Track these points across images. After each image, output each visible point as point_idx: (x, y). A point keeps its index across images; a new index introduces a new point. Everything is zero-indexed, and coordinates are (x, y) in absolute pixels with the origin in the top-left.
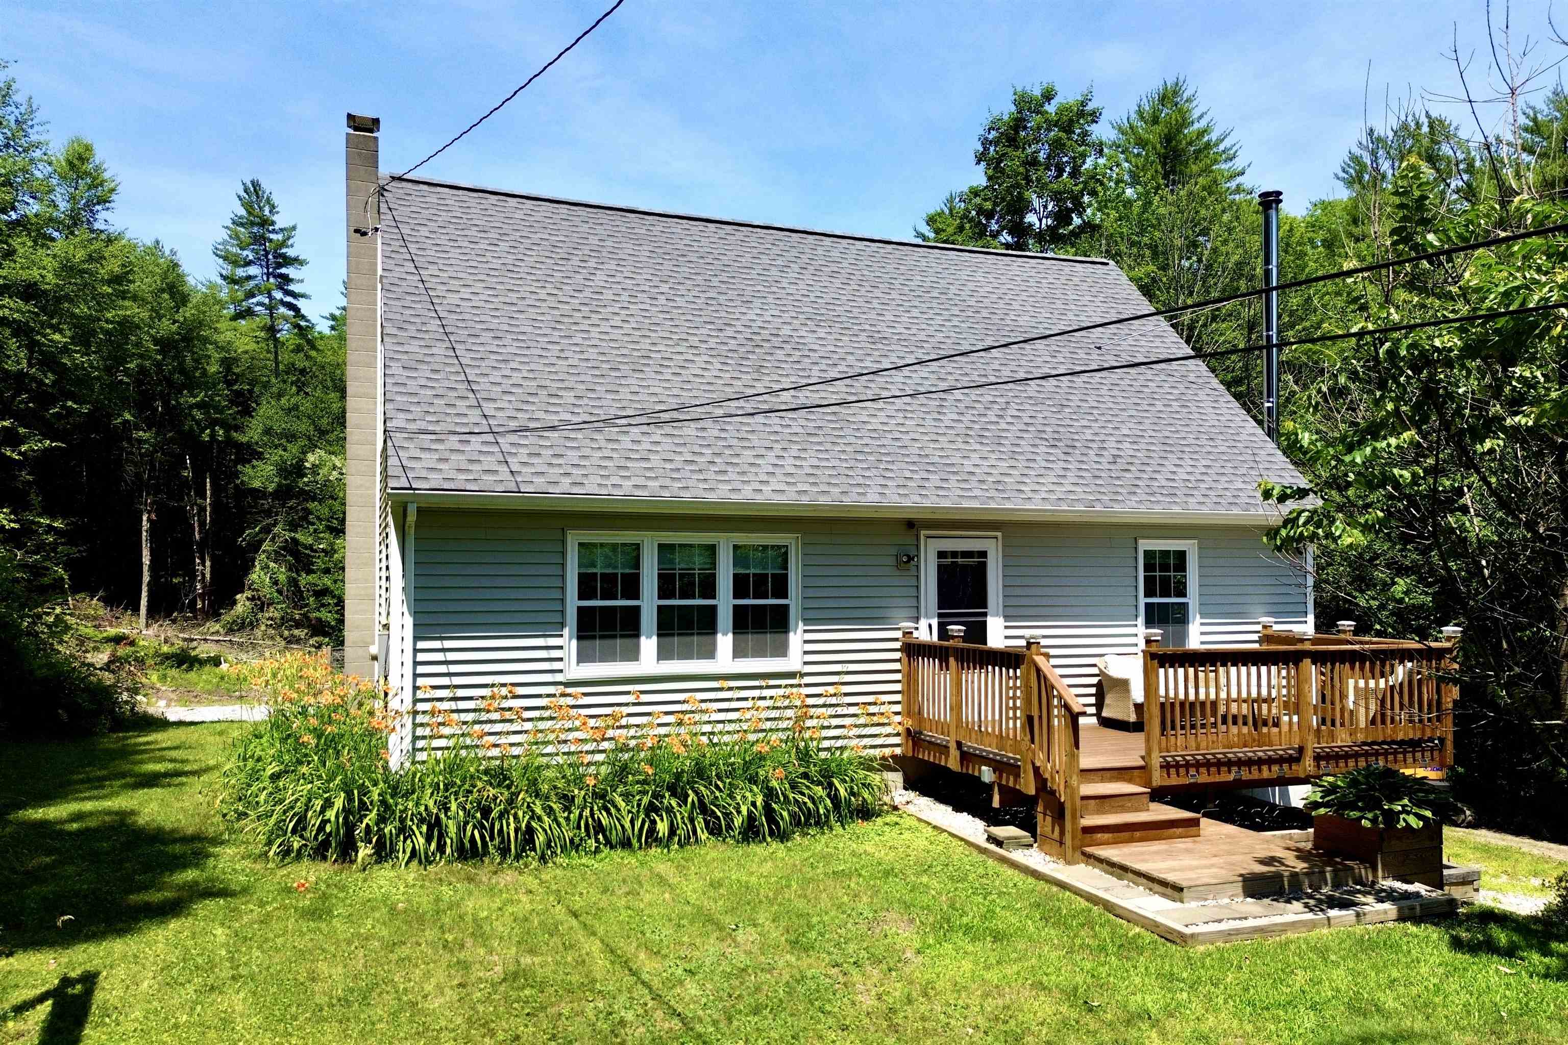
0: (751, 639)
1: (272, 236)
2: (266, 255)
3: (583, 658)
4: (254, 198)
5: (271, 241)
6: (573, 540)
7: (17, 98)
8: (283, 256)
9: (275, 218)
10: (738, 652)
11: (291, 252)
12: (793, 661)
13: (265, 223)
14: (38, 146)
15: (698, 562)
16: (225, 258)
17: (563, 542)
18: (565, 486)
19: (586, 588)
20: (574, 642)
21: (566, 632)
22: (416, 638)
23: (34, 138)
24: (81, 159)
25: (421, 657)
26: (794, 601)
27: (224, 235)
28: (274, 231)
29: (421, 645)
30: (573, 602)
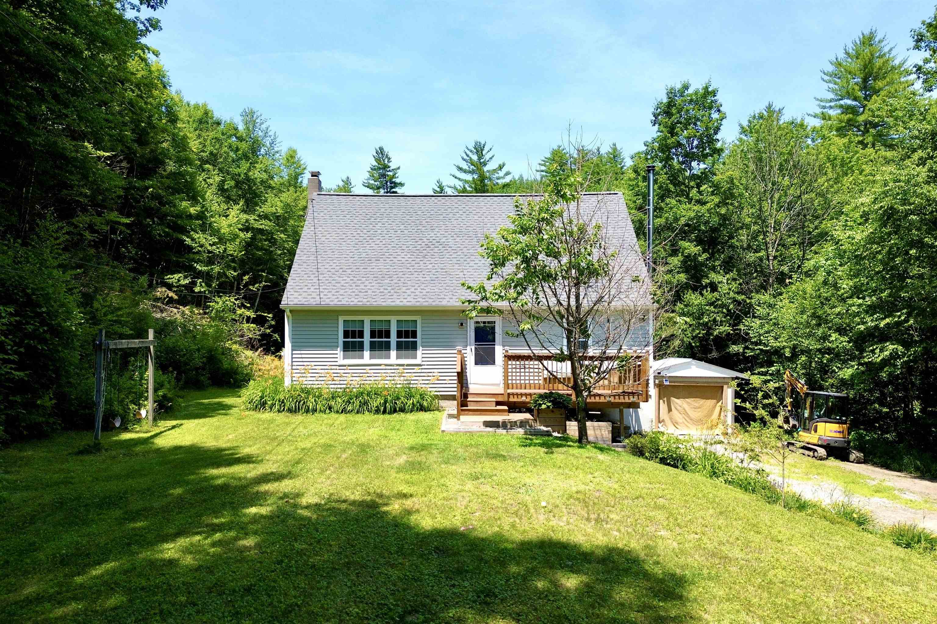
0: (403, 352)
1: (389, 173)
2: (386, 183)
3: (344, 358)
4: (381, 156)
5: (388, 175)
6: (341, 319)
7: (270, 134)
8: (395, 183)
9: (390, 164)
10: (398, 357)
11: (397, 181)
12: (418, 361)
13: (385, 167)
14: (277, 152)
15: (384, 328)
16: (368, 187)
17: (338, 319)
18: (336, 302)
19: (346, 334)
20: (342, 352)
21: (339, 349)
22: (292, 350)
23: (276, 149)
24: (292, 157)
25: (294, 356)
26: (419, 340)
27: (367, 175)
28: (390, 171)
29: (294, 352)
30: (341, 339)
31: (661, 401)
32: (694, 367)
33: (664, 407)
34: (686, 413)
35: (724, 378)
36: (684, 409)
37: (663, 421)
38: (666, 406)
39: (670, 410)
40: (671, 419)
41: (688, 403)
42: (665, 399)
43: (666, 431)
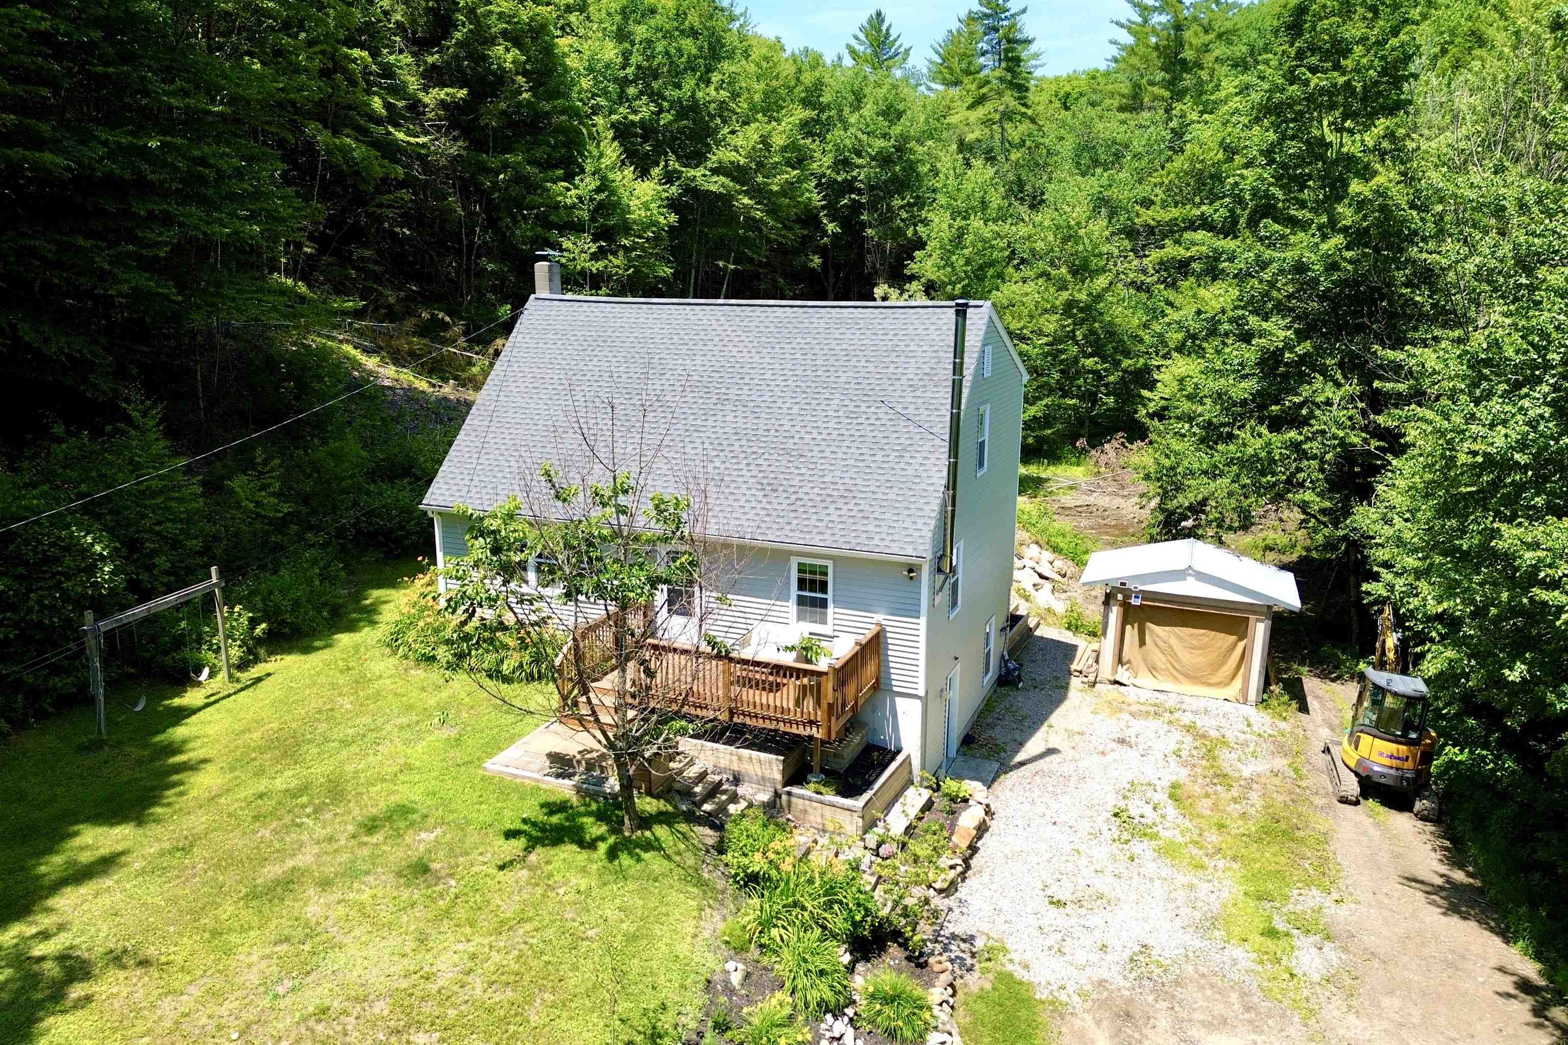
32: (1191, 579)
34: (1172, 653)
35: (1251, 604)
36: (1170, 647)
37: (1129, 662)
38: (1136, 635)
39: (1142, 643)
40: (1145, 660)
41: (1179, 638)
42: (1137, 625)
43: (1132, 680)
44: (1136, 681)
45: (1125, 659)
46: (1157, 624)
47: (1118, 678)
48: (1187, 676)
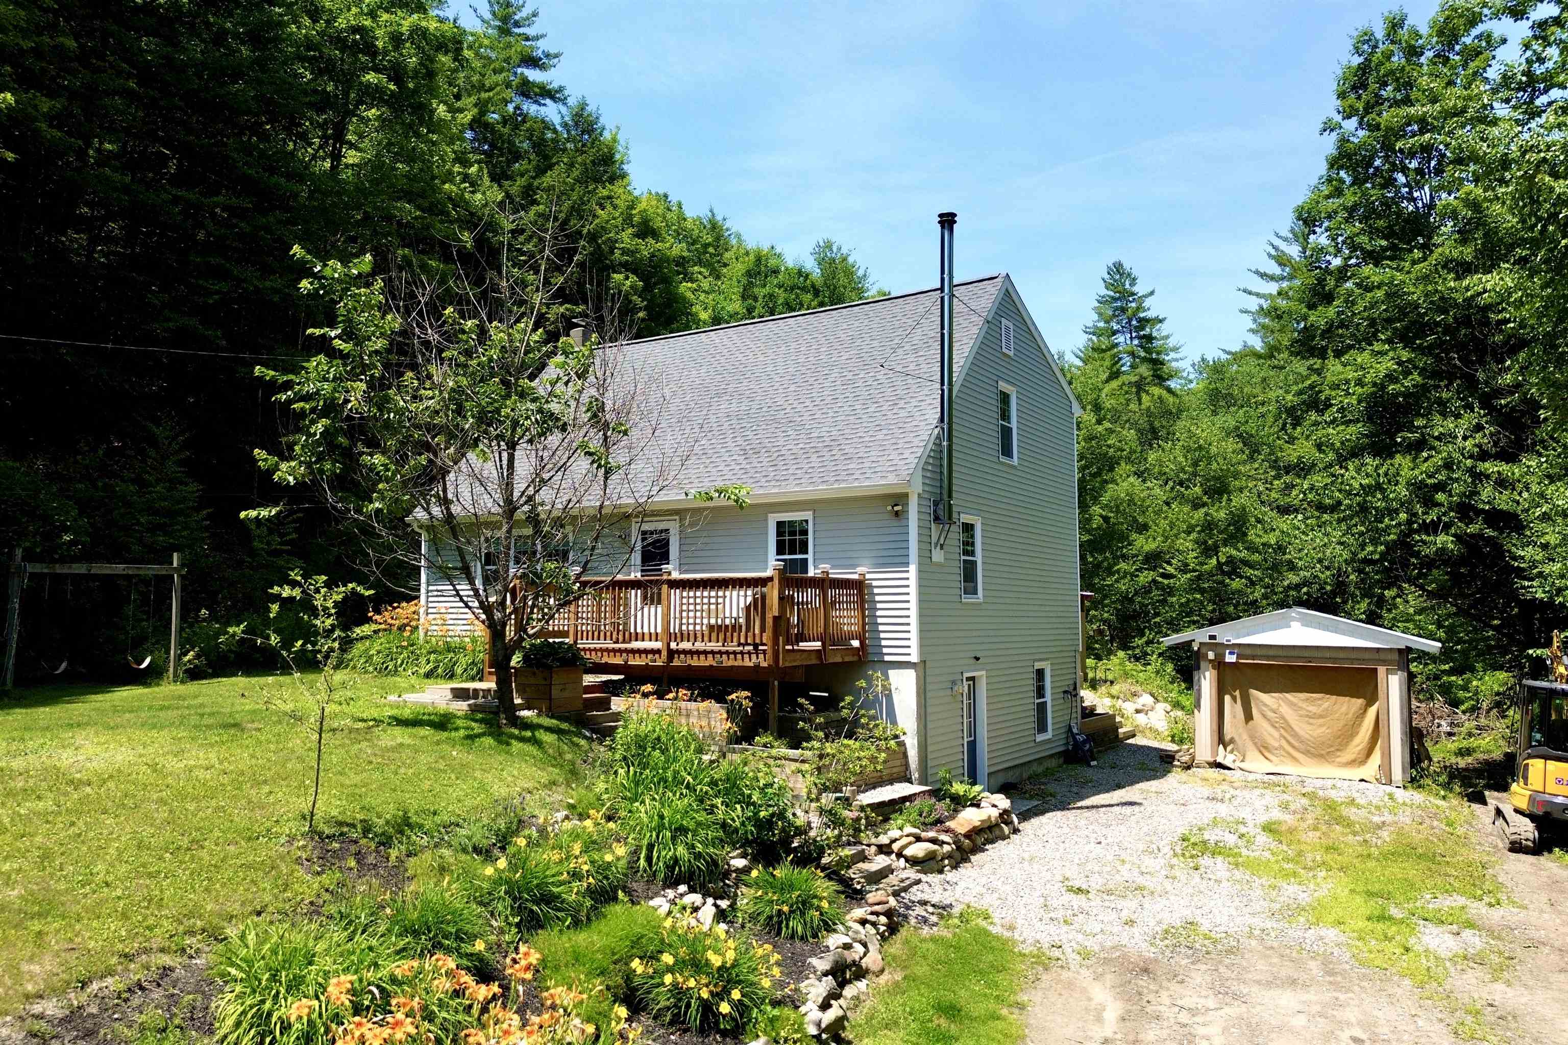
1: (1133, 304)
2: (1129, 323)
4: (1117, 277)
5: (1132, 309)
6: (483, 536)
8: (1145, 320)
13: (1126, 295)
15: (530, 547)
17: (480, 537)
19: (488, 559)
28: (1134, 300)
31: (1227, 698)
32: (1295, 625)
33: (1234, 710)
34: (1288, 728)
35: (1378, 649)
36: (1283, 718)
37: (1232, 741)
38: (1239, 707)
39: (1249, 717)
40: (1252, 738)
41: (1292, 704)
42: (1237, 693)
43: (1238, 764)
44: (1242, 765)
45: (1227, 738)
46: (1265, 692)
47: (1219, 759)
48: (1307, 753)
